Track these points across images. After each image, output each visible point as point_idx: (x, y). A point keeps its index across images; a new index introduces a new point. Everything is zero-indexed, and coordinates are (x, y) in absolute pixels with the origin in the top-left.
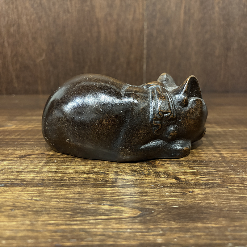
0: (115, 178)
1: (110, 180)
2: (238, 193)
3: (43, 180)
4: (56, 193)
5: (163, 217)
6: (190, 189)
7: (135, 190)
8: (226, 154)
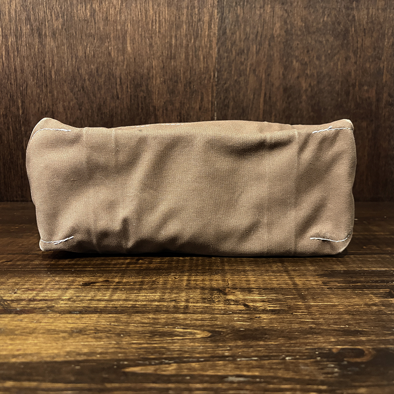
0: (186, 305)
1: (181, 307)
2: (300, 318)
3: (116, 307)
4: (132, 319)
6: (257, 315)
7: (207, 316)
8: (299, 281)
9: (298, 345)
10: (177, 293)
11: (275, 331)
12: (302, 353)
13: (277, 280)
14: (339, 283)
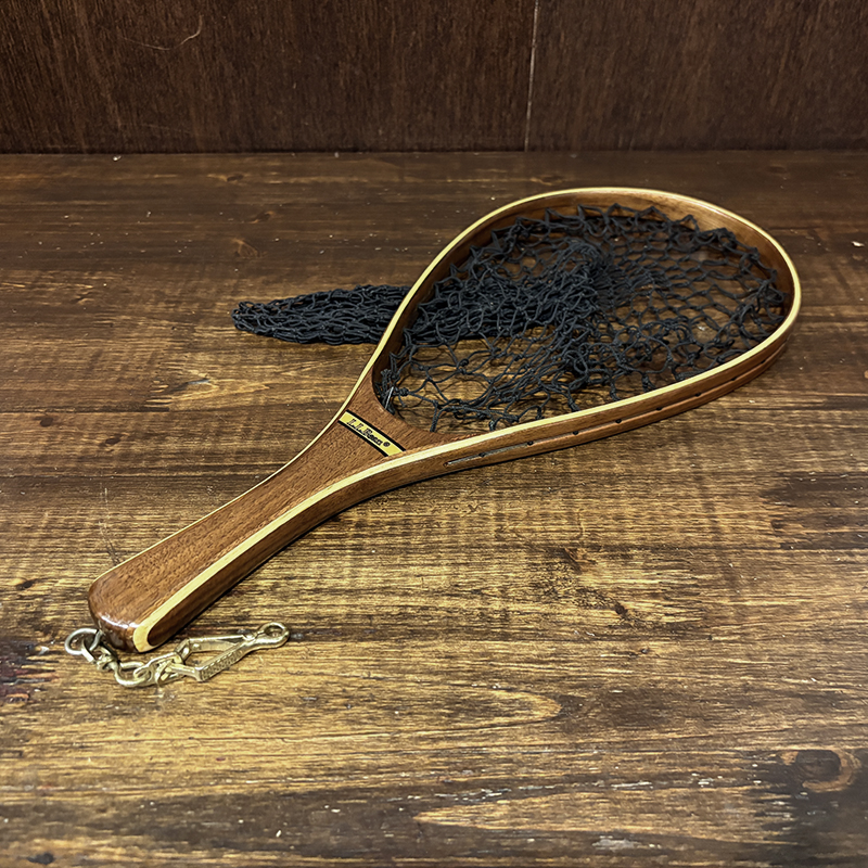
0: (504, 610)
1: (495, 616)
2: (726, 655)
3: (370, 617)
4: (406, 657)
5: (597, 718)
6: (644, 643)
7: (546, 647)
8: (724, 516)
9: (721, 742)
10: (481, 566)
11: (678, 697)
12: (730, 766)
13: (680, 516)
14: (805, 527)
